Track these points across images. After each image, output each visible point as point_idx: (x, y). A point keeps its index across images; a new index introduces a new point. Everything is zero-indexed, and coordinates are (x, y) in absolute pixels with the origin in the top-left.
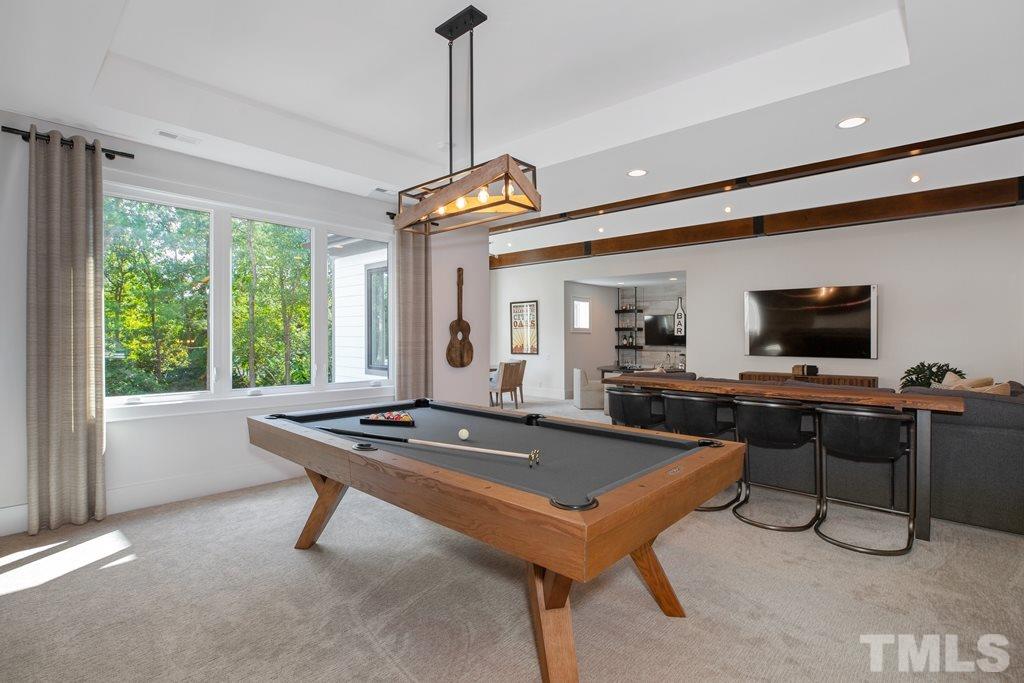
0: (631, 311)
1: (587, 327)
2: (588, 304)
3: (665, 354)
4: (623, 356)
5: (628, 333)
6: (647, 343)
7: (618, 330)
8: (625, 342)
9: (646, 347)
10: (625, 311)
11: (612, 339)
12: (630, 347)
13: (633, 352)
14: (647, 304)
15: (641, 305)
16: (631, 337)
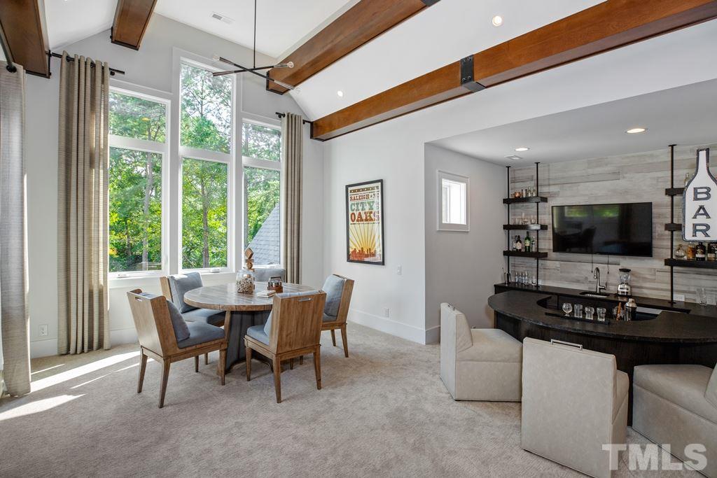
0: (526, 200)
1: (463, 222)
2: (463, 185)
3: (589, 267)
4: (514, 266)
5: (523, 234)
6: (555, 250)
7: (507, 227)
8: (519, 246)
9: (553, 255)
10: (519, 200)
11: (499, 240)
12: (527, 253)
13: (533, 261)
14: (553, 189)
15: (544, 190)
16: (528, 238)
